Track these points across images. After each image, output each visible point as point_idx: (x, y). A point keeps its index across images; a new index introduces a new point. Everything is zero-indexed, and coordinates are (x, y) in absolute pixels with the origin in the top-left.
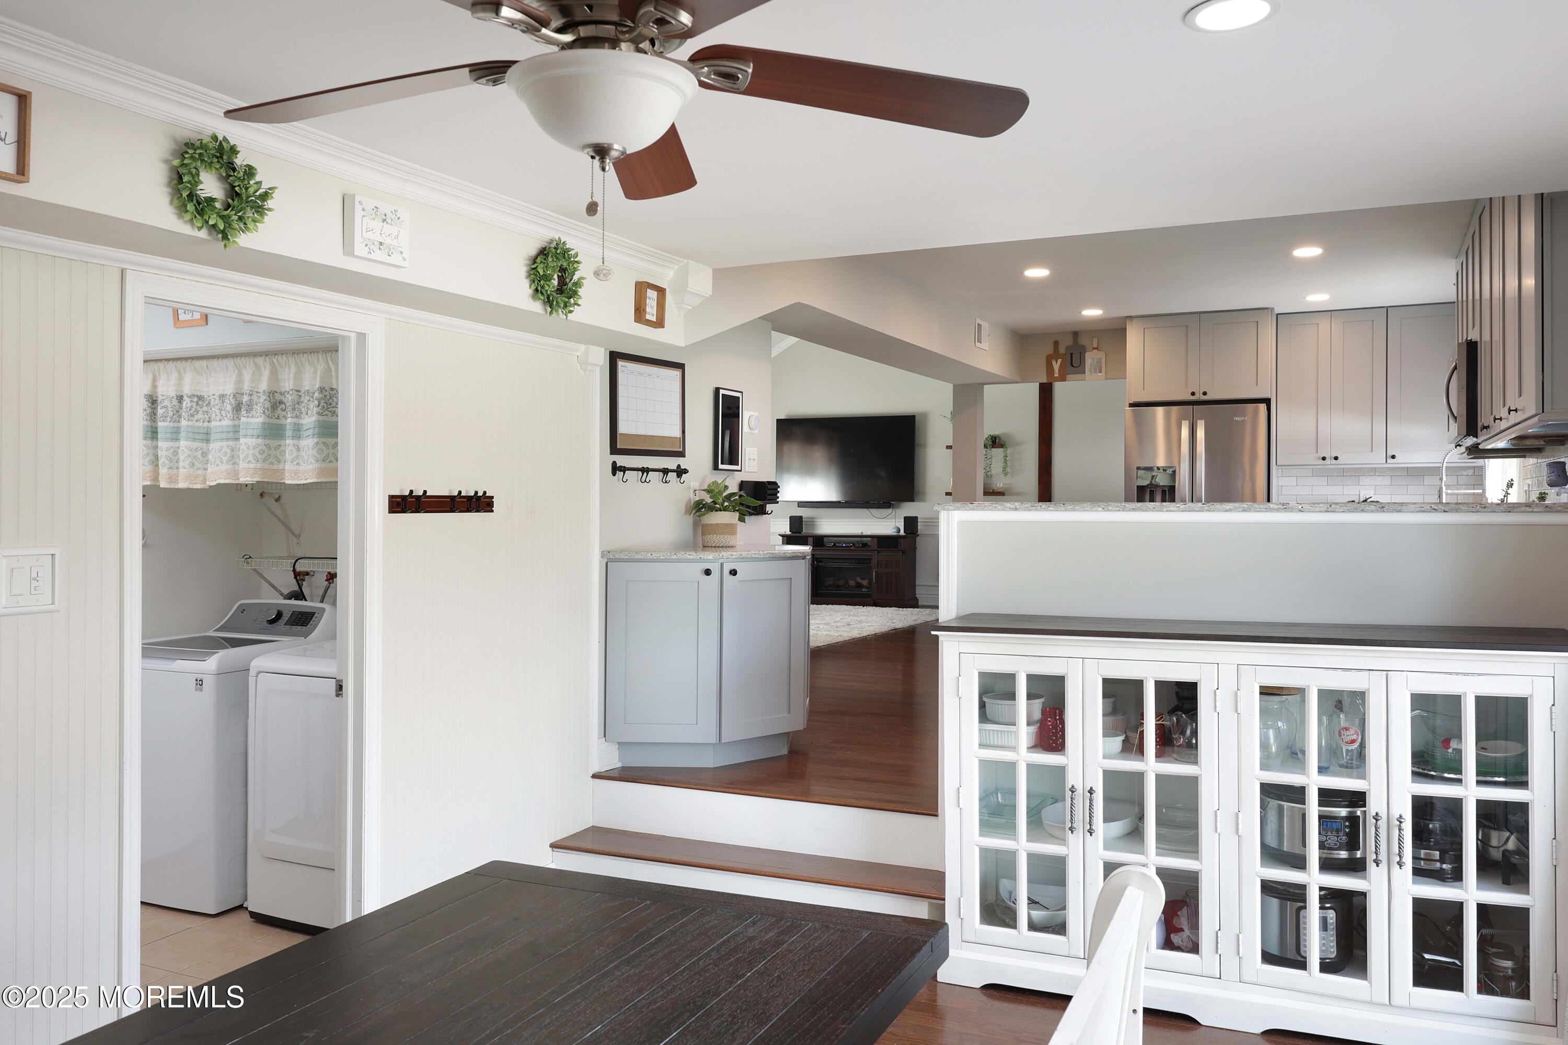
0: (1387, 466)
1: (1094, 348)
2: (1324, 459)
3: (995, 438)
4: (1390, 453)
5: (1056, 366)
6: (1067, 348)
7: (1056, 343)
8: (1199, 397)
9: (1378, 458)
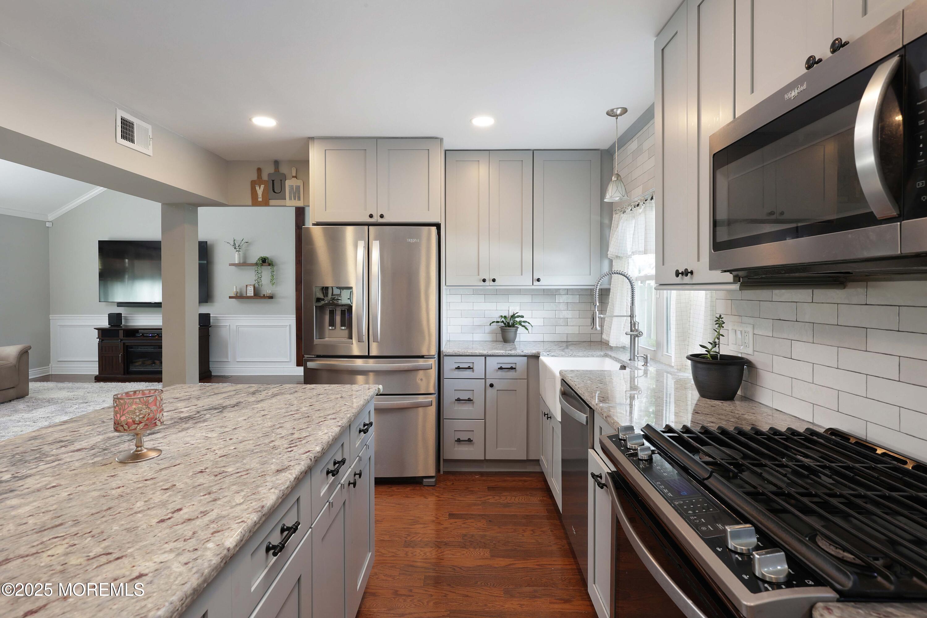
0: (533, 287)
1: (293, 177)
2: (484, 280)
3: (265, 259)
4: (536, 277)
5: (260, 191)
6: (269, 175)
7: (259, 170)
8: (376, 219)
9: (526, 281)
